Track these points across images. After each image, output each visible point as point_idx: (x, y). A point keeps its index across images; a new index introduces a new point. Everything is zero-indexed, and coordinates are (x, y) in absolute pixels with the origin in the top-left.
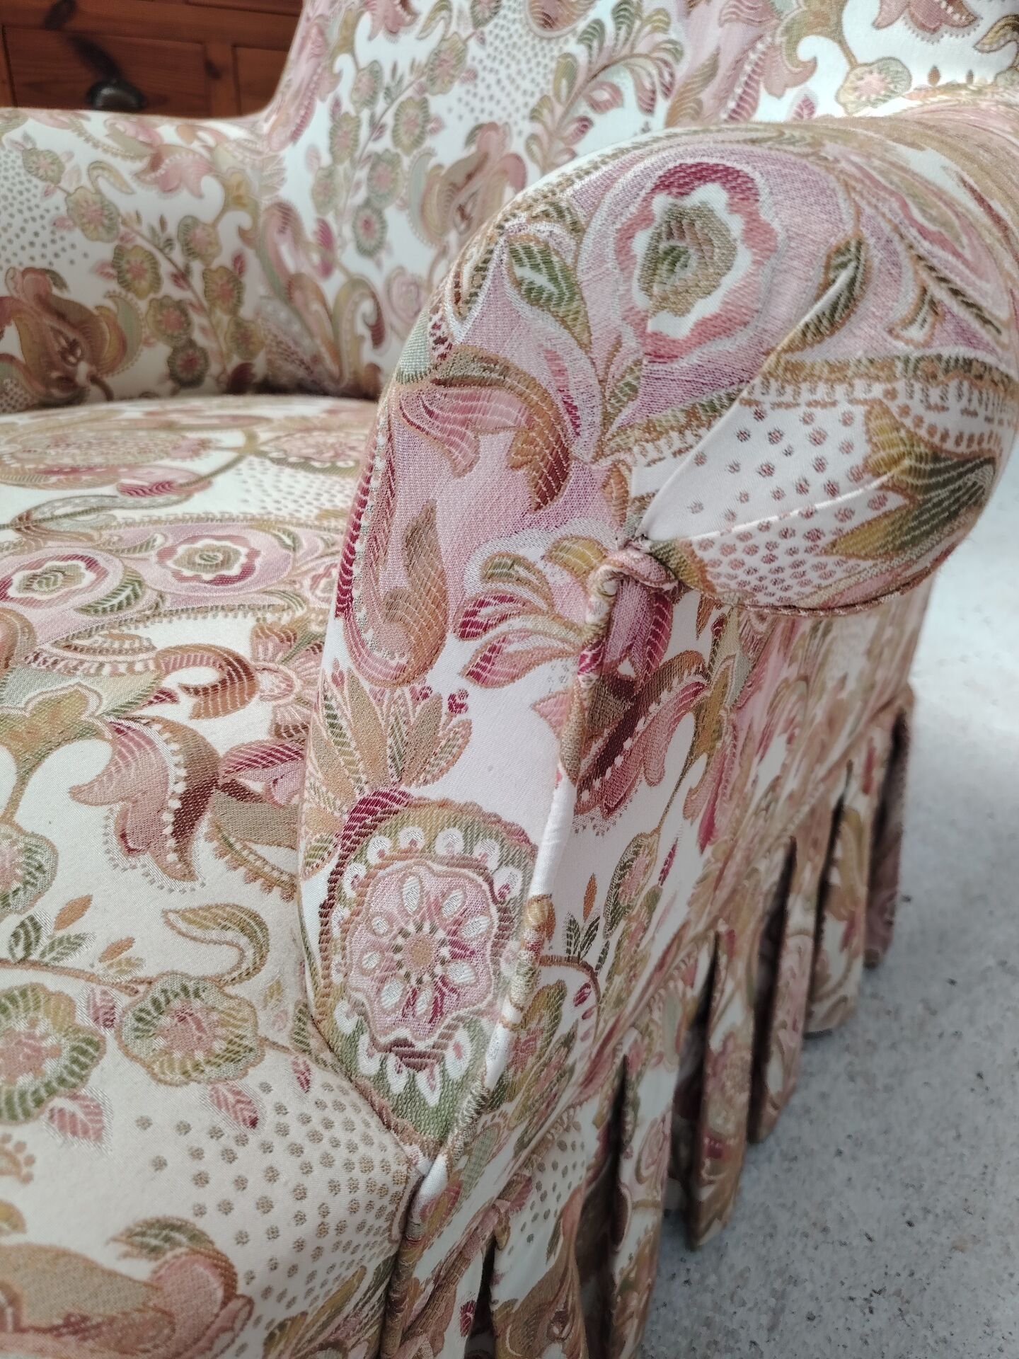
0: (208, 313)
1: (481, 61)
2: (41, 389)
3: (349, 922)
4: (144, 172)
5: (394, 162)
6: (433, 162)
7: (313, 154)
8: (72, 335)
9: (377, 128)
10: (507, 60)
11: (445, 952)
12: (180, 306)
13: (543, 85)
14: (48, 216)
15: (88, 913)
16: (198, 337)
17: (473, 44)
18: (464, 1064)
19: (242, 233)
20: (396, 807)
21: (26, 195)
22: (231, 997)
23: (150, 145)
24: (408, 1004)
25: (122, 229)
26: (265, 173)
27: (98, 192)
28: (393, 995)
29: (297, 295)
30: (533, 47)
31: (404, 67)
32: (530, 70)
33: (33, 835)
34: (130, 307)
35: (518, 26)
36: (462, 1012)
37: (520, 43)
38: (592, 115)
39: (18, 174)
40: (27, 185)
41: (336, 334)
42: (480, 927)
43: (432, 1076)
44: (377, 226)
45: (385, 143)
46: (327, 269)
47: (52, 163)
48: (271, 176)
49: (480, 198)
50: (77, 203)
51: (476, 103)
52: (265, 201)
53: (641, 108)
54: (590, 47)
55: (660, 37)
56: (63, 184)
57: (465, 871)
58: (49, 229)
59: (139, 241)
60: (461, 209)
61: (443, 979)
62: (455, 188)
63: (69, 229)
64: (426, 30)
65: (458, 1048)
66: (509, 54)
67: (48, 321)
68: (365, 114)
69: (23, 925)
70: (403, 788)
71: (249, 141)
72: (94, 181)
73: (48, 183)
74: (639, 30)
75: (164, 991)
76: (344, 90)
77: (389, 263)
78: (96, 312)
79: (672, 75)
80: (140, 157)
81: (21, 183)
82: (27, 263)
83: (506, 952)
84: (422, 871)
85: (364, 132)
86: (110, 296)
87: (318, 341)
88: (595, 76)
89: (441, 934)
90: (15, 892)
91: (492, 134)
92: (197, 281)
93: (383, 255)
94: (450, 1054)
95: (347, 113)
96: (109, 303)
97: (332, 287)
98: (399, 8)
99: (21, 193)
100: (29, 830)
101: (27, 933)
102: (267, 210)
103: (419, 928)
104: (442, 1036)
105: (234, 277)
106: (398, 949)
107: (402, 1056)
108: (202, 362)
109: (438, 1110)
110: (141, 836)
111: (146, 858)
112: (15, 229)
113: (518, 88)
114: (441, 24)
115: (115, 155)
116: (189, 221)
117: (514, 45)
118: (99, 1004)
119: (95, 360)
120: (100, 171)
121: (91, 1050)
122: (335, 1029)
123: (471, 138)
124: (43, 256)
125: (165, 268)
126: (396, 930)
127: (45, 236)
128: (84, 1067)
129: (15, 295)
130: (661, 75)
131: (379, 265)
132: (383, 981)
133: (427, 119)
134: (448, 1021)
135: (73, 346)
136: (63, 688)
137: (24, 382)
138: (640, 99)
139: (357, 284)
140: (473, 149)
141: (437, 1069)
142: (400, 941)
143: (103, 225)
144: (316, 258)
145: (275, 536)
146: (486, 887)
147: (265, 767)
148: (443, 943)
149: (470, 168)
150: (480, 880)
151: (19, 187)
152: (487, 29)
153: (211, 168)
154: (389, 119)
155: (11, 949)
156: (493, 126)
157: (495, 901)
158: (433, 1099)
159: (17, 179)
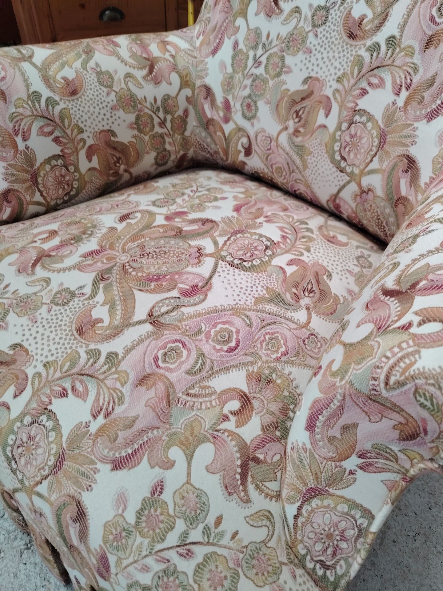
0: (172, 136)
1: (314, 46)
2: (106, 178)
3: (305, 523)
4: (147, 75)
5: (265, 81)
6: (284, 87)
7: (223, 65)
8: (118, 155)
9: (257, 63)
10: (328, 49)
11: (338, 538)
12: (161, 136)
13: (345, 66)
14: (109, 105)
15: (223, 521)
16: (168, 147)
17: (311, 35)
18: (343, 571)
19: (188, 99)
20: (323, 493)
21: (100, 96)
22: (269, 548)
23: (148, 59)
24: (324, 550)
25: (139, 106)
26: (199, 69)
27: (129, 90)
28: (319, 547)
29: (211, 127)
30: (342, 47)
31: (273, 36)
32: (340, 58)
33: (199, 489)
34: (142, 140)
35: (335, 33)
36: (343, 556)
37: (336, 42)
38: (368, 88)
39: (96, 86)
40: (100, 91)
41: (228, 146)
42: (351, 533)
43: (332, 572)
44: (253, 108)
45: (261, 71)
46: (227, 120)
47: (109, 78)
48: (201, 71)
49: (307, 110)
50: (121, 97)
51: (309, 65)
52: (198, 83)
53: (393, 92)
54: (372, 55)
55: (408, 60)
56: (114, 88)
57: (348, 517)
58: (109, 111)
59: (146, 110)
60: (297, 112)
61: (337, 546)
62: (294, 103)
63: (118, 110)
64: (286, 21)
65: (341, 566)
66: (329, 46)
67: (110, 151)
68: (251, 54)
69: (204, 528)
70: (327, 488)
71: (189, 50)
72: (126, 85)
73: (108, 89)
74: (398, 54)
75: (251, 550)
76: (241, 36)
77: (258, 126)
78: (128, 144)
79: (411, 80)
80: (144, 67)
81: (97, 90)
82: (102, 128)
83: (359, 541)
84: (332, 513)
85: (250, 62)
86: (134, 137)
87: (218, 147)
88: (372, 70)
89: (337, 533)
90: (199, 514)
91: (317, 82)
92: (168, 125)
93: (255, 121)
94: (338, 567)
95: (241, 50)
96: (134, 140)
97: (228, 128)
98: (273, 3)
99: (97, 96)
100: (197, 487)
101: (206, 531)
102: (199, 87)
103: (330, 529)
104: (336, 562)
105: (184, 119)
106: (321, 534)
107: (321, 565)
108: (168, 156)
109: (333, 582)
110: (232, 486)
111: (235, 496)
112: (96, 114)
113: (332, 64)
114: (295, 20)
115: (134, 68)
116: (166, 97)
117: (333, 42)
118: (234, 558)
119: (127, 164)
120: (129, 78)
121: (236, 576)
122: (298, 552)
123: (305, 81)
124: (108, 124)
125: (156, 120)
126: (321, 528)
127: (108, 115)
128: (235, 583)
129: (97, 143)
130: (406, 79)
131: (253, 125)
132: (316, 542)
133: (283, 66)
134: (338, 557)
135: (119, 159)
136: (192, 417)
137: (100, 177)
138: (393, 87)
139: (240, 129)
140: (306, 87)
141: (334, 571)
142: (322, 532)
143: (131, 105)
144: (221, 114)
145: (242, 318)
146: (354, 522)
147: (263, 447)
148: (338, 535)
149: (304, 96)
150: (352, 520)
151: (97, 93)
152: (319, 30)
153: (175, 68)
154: (263, 59)
155: (203, 538)
156: (317, 79)
157: (357, 526)
158: (332, 579)
159: (96, 89)
